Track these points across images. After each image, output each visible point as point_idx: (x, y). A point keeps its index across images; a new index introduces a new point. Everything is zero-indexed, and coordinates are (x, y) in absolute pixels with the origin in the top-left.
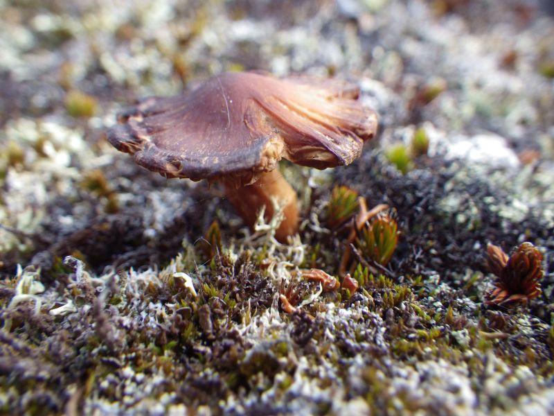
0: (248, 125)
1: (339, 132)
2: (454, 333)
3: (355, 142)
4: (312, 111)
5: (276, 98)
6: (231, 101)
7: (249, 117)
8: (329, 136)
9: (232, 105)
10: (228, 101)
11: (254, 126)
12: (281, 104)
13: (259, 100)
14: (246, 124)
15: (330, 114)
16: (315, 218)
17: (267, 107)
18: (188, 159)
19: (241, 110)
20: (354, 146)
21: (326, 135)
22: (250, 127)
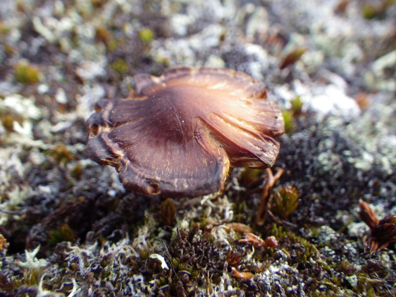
0: (199, 141)
1: (263, 138)
2: (347, 278)
3: (274, 147)
4: (240, 120)
5: (214, 113)
6: (183, 121)
7: (198, 134)
8: (258, 146)
9: (184, 124)
10: (181, 121)
11: (203, 143)
12: (219, 118)
13: (203, 118)
14: (197, 140)
15: (253, 120)
16: (235, 181)
17: (210, 124)
18: (163, 182)
19: (192, 128)
20: (275, 151)
21: (256, 145)
22: (201, 143)
